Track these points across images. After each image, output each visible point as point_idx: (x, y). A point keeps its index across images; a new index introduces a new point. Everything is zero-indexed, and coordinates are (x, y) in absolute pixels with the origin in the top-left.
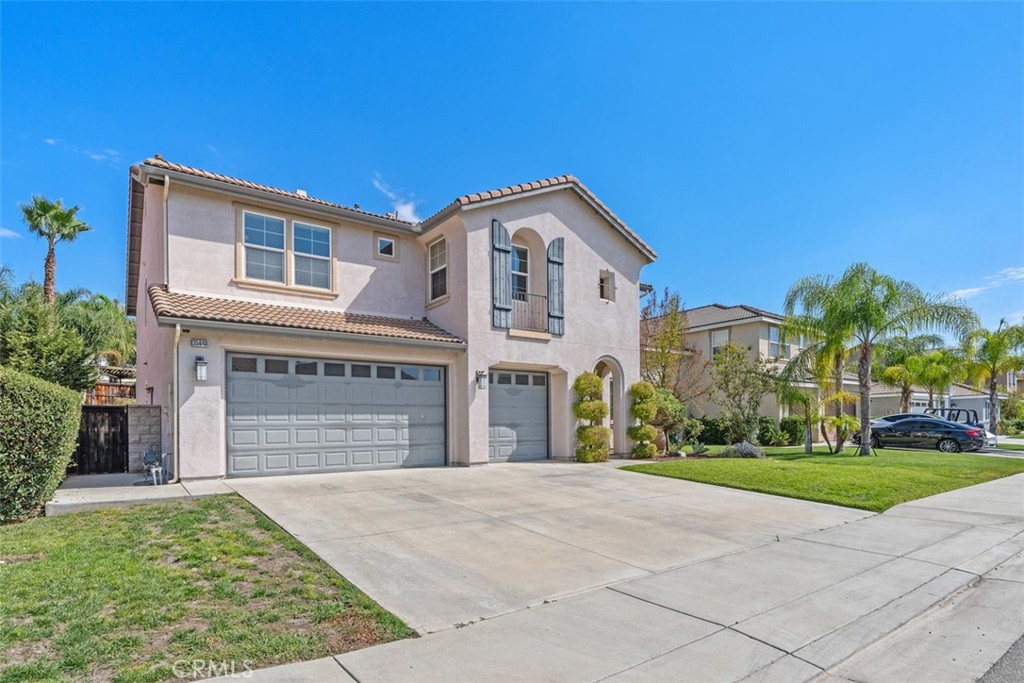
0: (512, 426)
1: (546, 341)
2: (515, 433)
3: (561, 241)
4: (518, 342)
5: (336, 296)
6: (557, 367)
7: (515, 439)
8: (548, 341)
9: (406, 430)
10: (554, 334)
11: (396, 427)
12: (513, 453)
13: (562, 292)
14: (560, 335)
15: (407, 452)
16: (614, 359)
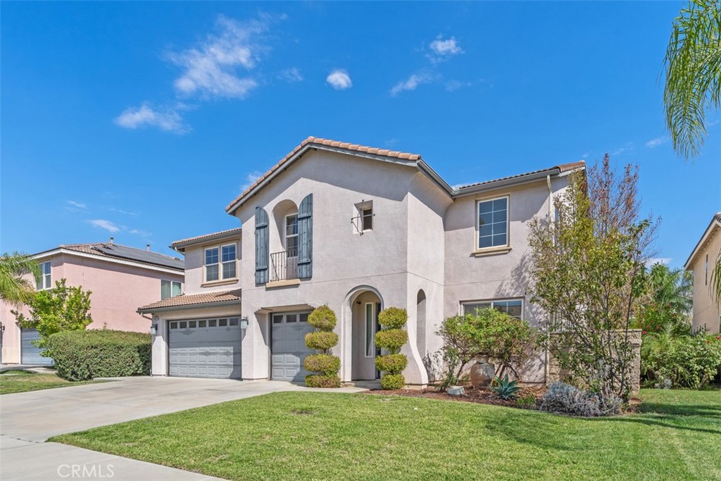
0: (296, 354)
1: (297, 286)
2: (299, 359)
3: (310, 197)
4: (274, 291)
5: (238, 280)
6: (307, 304)
7: (299, 364)
8: (299, 285)
9: (232, 356)
10: (301, 279)
11: (227, 354)
12: (298, 374)
13: (310, 241)
14: (309, 278)
15: (232, 369)
16: (373, 288)
